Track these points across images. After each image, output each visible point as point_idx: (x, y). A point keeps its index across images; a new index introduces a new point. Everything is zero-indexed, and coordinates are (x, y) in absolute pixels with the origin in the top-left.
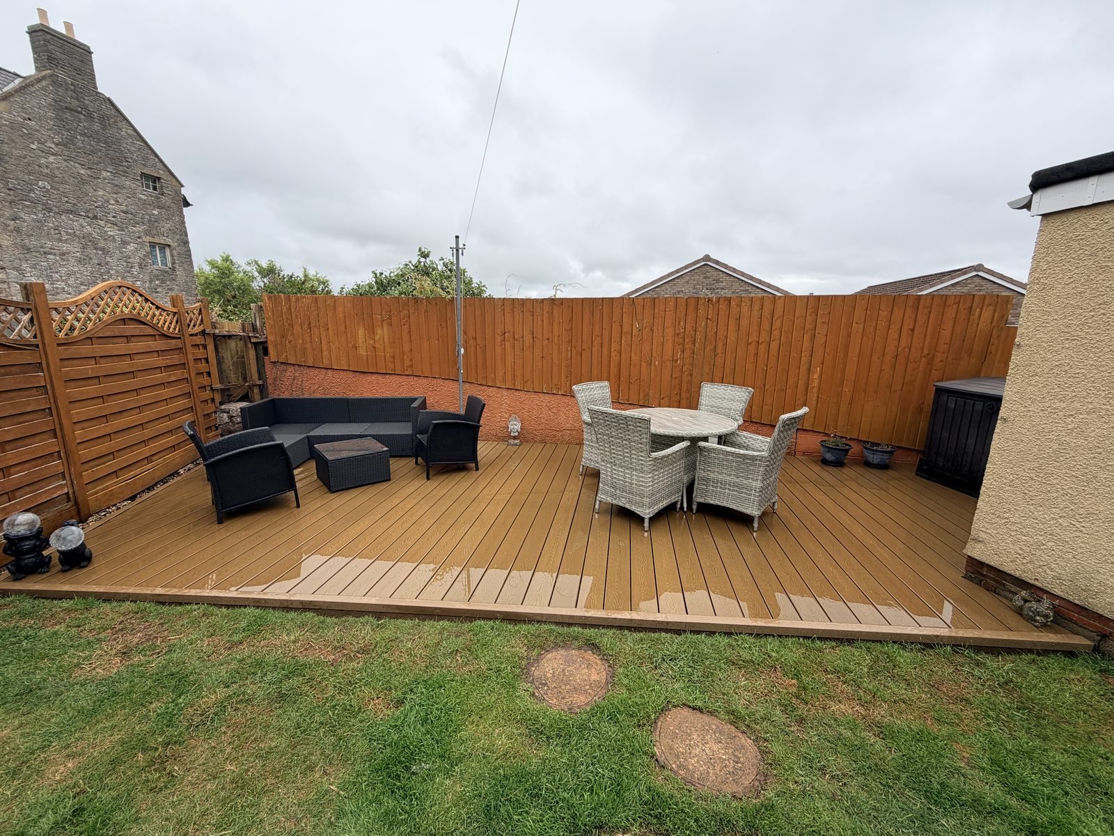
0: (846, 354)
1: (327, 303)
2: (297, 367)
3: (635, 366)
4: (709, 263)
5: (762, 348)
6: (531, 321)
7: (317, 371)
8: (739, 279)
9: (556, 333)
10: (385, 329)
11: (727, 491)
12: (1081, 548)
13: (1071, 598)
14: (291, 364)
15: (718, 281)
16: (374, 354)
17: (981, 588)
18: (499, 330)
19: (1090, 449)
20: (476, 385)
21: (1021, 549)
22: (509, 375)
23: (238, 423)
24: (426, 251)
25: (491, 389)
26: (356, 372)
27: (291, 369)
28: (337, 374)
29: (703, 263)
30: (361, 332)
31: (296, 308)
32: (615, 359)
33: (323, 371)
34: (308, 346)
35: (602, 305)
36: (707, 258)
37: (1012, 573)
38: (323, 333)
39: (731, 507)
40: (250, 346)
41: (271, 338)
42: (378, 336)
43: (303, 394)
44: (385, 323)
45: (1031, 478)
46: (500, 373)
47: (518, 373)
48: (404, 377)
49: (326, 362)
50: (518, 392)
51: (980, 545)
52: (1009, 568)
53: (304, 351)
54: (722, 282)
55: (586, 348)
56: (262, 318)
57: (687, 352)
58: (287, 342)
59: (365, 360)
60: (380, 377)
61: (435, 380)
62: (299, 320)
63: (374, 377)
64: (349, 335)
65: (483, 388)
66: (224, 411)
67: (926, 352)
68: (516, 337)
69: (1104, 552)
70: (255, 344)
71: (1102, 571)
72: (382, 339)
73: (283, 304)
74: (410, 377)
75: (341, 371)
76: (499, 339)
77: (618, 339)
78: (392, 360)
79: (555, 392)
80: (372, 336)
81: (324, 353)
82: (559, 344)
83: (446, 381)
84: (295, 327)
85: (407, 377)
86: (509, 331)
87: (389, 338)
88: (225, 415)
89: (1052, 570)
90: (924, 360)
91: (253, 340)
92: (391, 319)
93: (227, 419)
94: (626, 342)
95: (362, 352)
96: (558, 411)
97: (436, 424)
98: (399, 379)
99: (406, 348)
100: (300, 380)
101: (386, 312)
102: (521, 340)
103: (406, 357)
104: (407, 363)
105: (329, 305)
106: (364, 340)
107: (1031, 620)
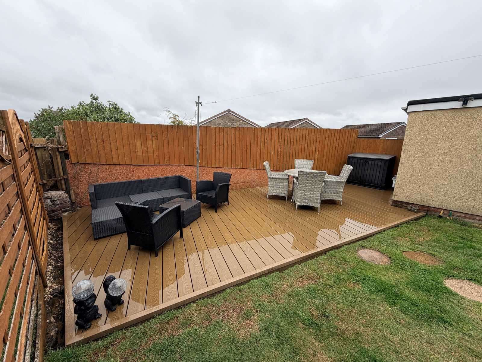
0: (324, 148)
1: (116, 127)
2: (92, 166)
3: (265, 155)
4: (230, 112)
5: (303, 146)
6: (227, 137)
7: (108, 167)
8: (241, 119)
9: (237, 143)
10: (154, 142)
11: (329, 194)
12: (422, 192)
13: (420, 204)
14: (88, 164)
15: (234, 120)
16: (147, 155)
17: (397, 207)
18: (213, 141)
19: (423, 168)
20: (202, 167)
21: (408, 195)
22: (218, 161)
23: (58, 204)
24: (96, 96)
25: (209, 168)
26: (135, 165)
27: (87, 167)
28: (122, 168)
29: (228, 112)
30: (139, 143)
31: (91, 130)
32: (259, 152)
33: (113, 167)
34: (102, 152)
35: (254, 131)
36: (229, 110)
37: (406, 201)
38: (112, 144)
39: (334, 199)
40: (58, 153)
41: (71, 149)
42: (149, 145)
43: (98, 181)
44: (153, 139)
45: (410, 177)
46: (213, 161)
47: (222, 160)
48: (164, 166)
49: (115, 161)
50: (221, 169)
51: (397, 196)
52: (405, 200)
53: (99, 155)
54: (235, 120)
55: (248, 148)
56: (64, 136)
57: (282, 149)
58: (85, 150)
59: (142, 158)
60: (150, 167)
61: (181, 166)
62: (94, 137)
63: (146, 168)
64: (131, 145)
65: (205, 168)
66: (47, 198)
67: (342, 146)
68: (220, 144)
69: (427, 192)
70: (60, 153)
71: (427, 196)
72: (152, 147)
73: (82, 127)
74: (168, 166)
75: (125, 166)
76: (213, 145)
77: (260, 144)
78: (158, 158)
79: (236, 167)
80: (146, 146)
81: (114, 156)
82: (238, 147)
83: (187, 166)
84: (91, 141)
85: (166, 166)
86: (218, 142)
87: (156, 147)
88: (49, 200)
89: (415, 198)
90: (341, 149)
91: (60, 150)
92: (157, 136)
93: (50, 203)
94: (262, 145)
95: (140, 154)
96: (238, 175)
97: (221, 186)
98: (161, 167)
99: (166, 151)
100: (95, 173)
101: (154, 132)
102: (223, 145)
103: (166, 156)
104: (166, 159)
105: (117, 128)
106: (141, 148)
107: (414, 211)
